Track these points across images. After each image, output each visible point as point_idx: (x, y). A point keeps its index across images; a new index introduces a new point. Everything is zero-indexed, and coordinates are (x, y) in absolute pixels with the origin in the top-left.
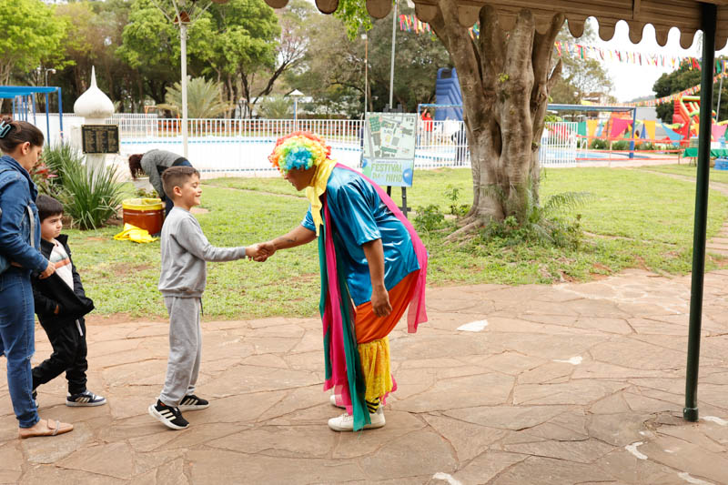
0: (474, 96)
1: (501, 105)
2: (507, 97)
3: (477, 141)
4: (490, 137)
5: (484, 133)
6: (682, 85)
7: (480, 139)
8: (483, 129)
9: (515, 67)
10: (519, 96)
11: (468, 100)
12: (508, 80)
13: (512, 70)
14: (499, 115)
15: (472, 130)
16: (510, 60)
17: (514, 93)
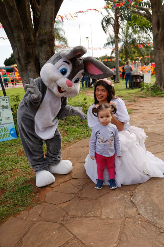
0: (24, 44)
1: (40, 48)
2: (45, 43)
3: (27, 69)
4: (34, 66)
5: (31, 64)
6: (13, 62)
7: (29, 68)
8: (30, 62)
9: (49, 26)
10: (51, 42)
11: (21, 47)
12: (46, 33)
13: (47, 27)
14: (39, 54)
15: (23, 63)
16: (45, 22)
17: (49, 40)
